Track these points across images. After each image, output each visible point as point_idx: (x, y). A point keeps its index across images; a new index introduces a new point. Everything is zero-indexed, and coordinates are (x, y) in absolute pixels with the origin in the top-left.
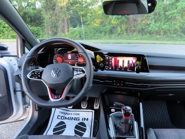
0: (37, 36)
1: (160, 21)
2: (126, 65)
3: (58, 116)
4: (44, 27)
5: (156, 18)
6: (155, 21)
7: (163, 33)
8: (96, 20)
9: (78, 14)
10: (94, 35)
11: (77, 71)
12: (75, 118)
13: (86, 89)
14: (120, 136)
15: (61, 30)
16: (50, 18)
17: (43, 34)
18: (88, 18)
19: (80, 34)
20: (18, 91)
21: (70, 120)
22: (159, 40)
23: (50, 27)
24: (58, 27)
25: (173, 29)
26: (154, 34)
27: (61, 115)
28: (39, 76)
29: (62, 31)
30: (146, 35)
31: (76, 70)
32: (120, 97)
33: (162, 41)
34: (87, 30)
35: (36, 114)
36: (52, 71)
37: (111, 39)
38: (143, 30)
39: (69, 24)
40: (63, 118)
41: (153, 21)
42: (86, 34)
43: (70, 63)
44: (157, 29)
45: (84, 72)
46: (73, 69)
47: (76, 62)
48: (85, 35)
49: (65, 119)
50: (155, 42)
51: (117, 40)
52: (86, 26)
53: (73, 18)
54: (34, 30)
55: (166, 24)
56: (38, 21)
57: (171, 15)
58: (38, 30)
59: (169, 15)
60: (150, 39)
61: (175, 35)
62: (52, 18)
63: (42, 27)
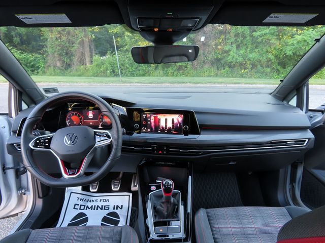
0: (33, 71)
1: (245, 47)
2: (170, 125)
3: (75, 205)
4: (46, 54)
5: (238, 41)
6: (238, 47)
7: (251, 66)
8: (140, 43)
9: (108, 32)
10: (137, 68)
11: (100, 136)
12: (102, 206)
13: (112, 160)
14: (160, 220)
15: (77, 60)
16: (57, 39)
17: (44, 67)
18: (125, 40)
19: (112, 67)
20: (9, 169)
21: (94, 209)
22: (244, 77)
23: (58, 54)
24: (72, 55)
25: (266, 60)
26: (236, 68)
27: (80, 203)
28: (47, 144)
29: (80, 62)
30: (224, 69)
31: (99, 134)
32: (166, 170)
33: (249, 78)
34: (125, 61)
35: (40, 202)
36: (66, 137)
37: (167, 76)
38: (218, 60)
39: (93, 49)
40: (82, 207)
41: (234, 46)
42: (123, 68)
43: (91, 123)
44: (240, 59)
45: (109, 137)
46: (95, 133)
47: (101, 122)
48: (122, 70)
49: (86, 209)
50: (238, 81)
51: (176, 78)
52: (123, 54)
53: (99, 38)
54: (28, 60)
55: (255, 52)
56: (34, 43)
57: (261, 37)
58: (35, 60)
59: (259, 37)
60: (230, 75)
61: (268, 70)
62: (61, 39)
63: (43, 54)
